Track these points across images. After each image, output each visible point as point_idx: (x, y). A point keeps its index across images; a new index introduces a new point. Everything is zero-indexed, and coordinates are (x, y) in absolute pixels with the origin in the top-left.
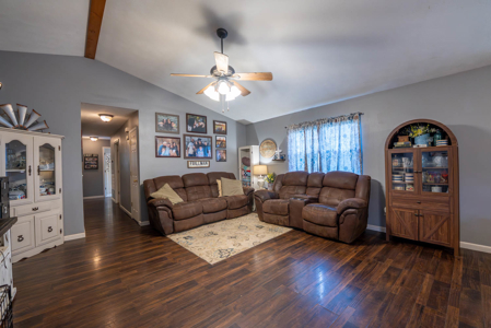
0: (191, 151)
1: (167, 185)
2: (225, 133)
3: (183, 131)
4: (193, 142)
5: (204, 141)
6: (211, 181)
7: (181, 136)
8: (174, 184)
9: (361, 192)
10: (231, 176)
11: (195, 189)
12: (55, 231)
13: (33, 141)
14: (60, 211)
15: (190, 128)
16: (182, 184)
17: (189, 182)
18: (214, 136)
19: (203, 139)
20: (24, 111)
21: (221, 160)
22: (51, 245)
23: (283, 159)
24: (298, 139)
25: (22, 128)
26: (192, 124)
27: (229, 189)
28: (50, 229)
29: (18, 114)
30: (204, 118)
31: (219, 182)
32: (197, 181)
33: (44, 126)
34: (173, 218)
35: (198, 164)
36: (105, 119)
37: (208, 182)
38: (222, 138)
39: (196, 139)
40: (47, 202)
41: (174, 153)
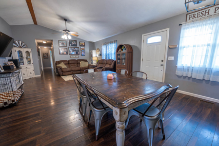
1: (62, 63)
2: (84, 46)
3: (68, 46)
4: (72, 49)
5: (76, 49)
8: (65, 63)
9: (112, 64)
10: (85, 61)
11: (72, 64)
12: (32, 74)
13: (24, 50)
14: (33, 69)
15: (71, 45)
16: (68, 63)
17: (70, 62)
18: (80, 47)
20: (20, 42)
21: (83, 55)
22: (32, 77)
23: (101, 55)
24: (104, 48)
25: (21, 47)
26: (71, 44)
27: (83, 65)
29: (19, 43)
30: (76, 41)
31: (80, 62)
32: (73, 62)
33: (26, 46)
34: (62, 72)
35: (74, 57)
36: (44, 42)
37: (77, 62)
38: (83, 48)
40: (29, 66)
41: (65, 53)
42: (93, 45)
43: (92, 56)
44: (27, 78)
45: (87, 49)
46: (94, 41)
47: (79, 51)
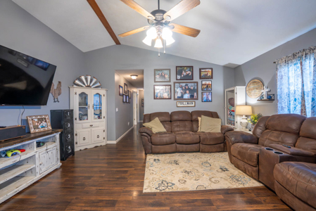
0: (179, 95)
1: (157, 119)
2: (211, 78)
3: (173, 80)
4: (181, 87)
5: (191, 86)
6: (194, 117)
7: (172, 83)
10: (213, 115)
11: (178, 123)
12: (101, 138)
13: (91, 93)
14: (104, 127)
15: (179, 77)
16: (168, 119)
17: (175, 117)
18: (199, 81)
19: (190, 85)
20: (89, 78)
21: (207, 101)
22: (99, 145)
25: (89, 86)
26: (181, 74)
27: (207, 126)
28: (98, 137)
29: (86, 79)
30: (191, 68)
31: (199, 119)
32: (181, 117)
33: (98, 84)
34: (152, 143)
35: (185, 104)
37: (191, 119)
38: (208, 83)
39: (184, 85)
40: (97, 122)
41: (166, 95)
42: (234, 74)
43: (231, 102)
44: (88, 147)
45: (218, 86)
46: (240, 63)
47: (197, 91)
